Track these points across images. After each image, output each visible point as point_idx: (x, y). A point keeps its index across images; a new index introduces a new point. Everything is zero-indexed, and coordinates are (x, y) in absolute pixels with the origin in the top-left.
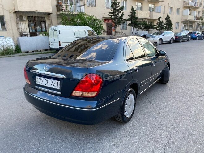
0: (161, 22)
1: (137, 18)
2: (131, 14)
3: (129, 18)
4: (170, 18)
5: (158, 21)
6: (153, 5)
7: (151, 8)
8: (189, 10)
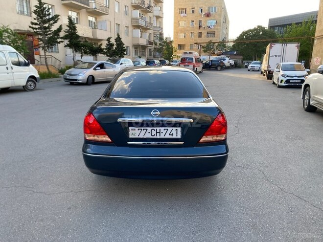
0: (112, 45)
1: (78, 37)
2: (68, 28)
3: (66, 36)
4: (121, 40)
5: (107, 42)
6: (94, 18)
7: (92, 22)
8: (139, 30)
